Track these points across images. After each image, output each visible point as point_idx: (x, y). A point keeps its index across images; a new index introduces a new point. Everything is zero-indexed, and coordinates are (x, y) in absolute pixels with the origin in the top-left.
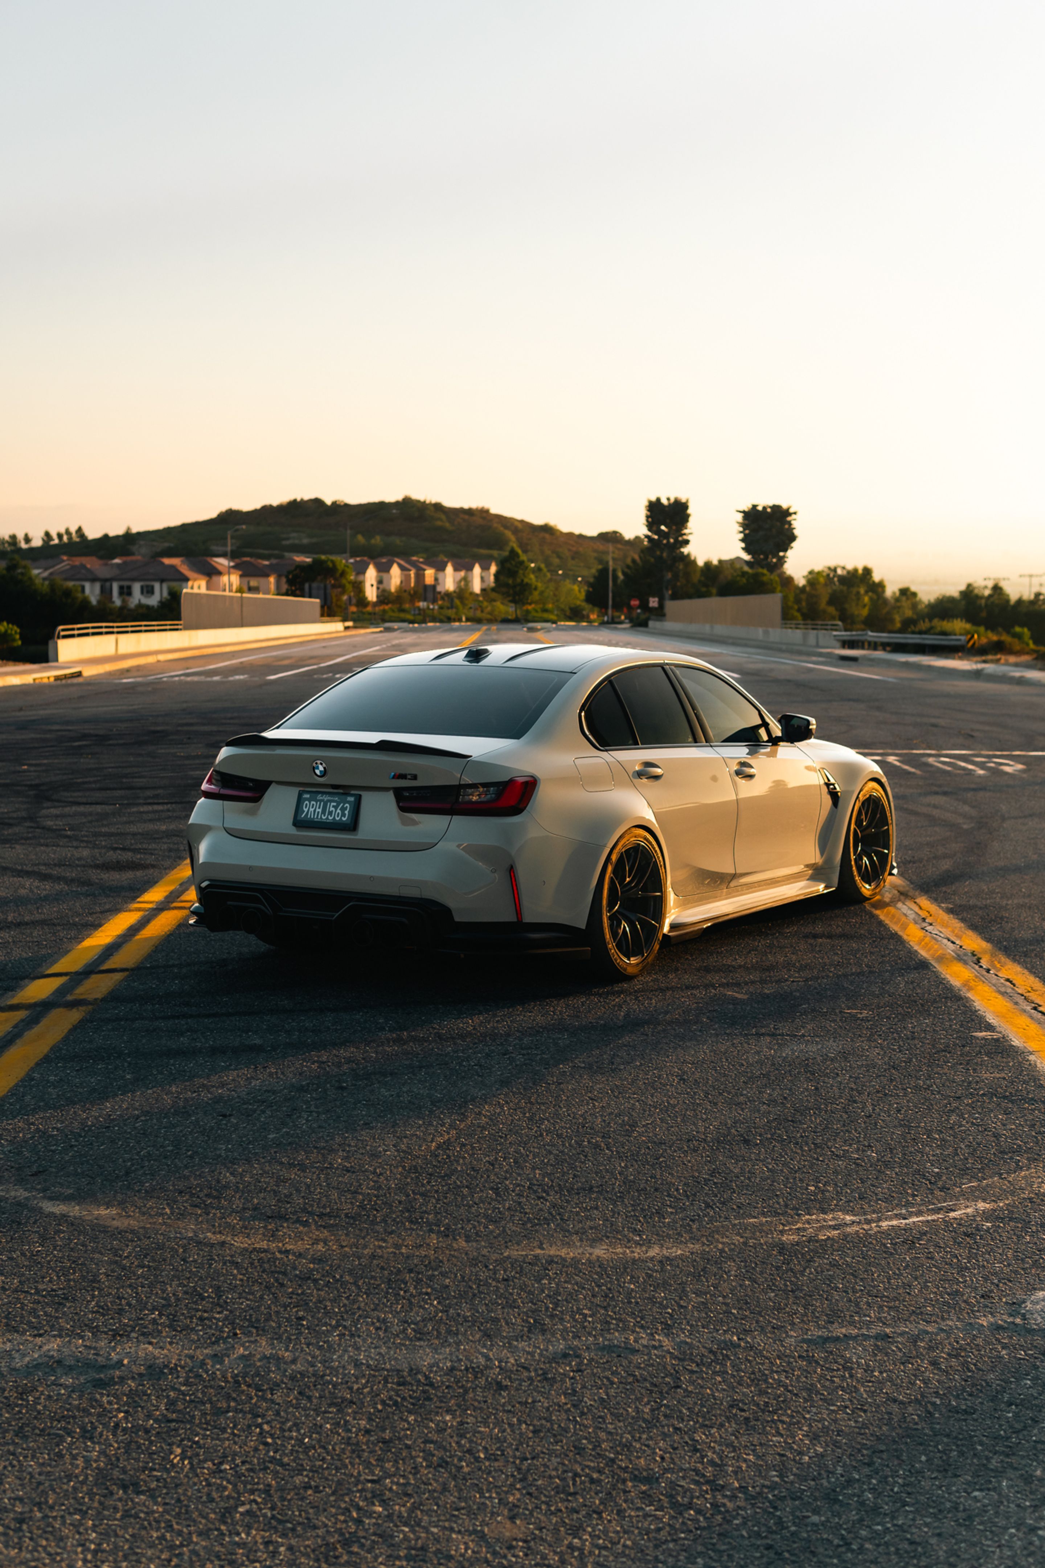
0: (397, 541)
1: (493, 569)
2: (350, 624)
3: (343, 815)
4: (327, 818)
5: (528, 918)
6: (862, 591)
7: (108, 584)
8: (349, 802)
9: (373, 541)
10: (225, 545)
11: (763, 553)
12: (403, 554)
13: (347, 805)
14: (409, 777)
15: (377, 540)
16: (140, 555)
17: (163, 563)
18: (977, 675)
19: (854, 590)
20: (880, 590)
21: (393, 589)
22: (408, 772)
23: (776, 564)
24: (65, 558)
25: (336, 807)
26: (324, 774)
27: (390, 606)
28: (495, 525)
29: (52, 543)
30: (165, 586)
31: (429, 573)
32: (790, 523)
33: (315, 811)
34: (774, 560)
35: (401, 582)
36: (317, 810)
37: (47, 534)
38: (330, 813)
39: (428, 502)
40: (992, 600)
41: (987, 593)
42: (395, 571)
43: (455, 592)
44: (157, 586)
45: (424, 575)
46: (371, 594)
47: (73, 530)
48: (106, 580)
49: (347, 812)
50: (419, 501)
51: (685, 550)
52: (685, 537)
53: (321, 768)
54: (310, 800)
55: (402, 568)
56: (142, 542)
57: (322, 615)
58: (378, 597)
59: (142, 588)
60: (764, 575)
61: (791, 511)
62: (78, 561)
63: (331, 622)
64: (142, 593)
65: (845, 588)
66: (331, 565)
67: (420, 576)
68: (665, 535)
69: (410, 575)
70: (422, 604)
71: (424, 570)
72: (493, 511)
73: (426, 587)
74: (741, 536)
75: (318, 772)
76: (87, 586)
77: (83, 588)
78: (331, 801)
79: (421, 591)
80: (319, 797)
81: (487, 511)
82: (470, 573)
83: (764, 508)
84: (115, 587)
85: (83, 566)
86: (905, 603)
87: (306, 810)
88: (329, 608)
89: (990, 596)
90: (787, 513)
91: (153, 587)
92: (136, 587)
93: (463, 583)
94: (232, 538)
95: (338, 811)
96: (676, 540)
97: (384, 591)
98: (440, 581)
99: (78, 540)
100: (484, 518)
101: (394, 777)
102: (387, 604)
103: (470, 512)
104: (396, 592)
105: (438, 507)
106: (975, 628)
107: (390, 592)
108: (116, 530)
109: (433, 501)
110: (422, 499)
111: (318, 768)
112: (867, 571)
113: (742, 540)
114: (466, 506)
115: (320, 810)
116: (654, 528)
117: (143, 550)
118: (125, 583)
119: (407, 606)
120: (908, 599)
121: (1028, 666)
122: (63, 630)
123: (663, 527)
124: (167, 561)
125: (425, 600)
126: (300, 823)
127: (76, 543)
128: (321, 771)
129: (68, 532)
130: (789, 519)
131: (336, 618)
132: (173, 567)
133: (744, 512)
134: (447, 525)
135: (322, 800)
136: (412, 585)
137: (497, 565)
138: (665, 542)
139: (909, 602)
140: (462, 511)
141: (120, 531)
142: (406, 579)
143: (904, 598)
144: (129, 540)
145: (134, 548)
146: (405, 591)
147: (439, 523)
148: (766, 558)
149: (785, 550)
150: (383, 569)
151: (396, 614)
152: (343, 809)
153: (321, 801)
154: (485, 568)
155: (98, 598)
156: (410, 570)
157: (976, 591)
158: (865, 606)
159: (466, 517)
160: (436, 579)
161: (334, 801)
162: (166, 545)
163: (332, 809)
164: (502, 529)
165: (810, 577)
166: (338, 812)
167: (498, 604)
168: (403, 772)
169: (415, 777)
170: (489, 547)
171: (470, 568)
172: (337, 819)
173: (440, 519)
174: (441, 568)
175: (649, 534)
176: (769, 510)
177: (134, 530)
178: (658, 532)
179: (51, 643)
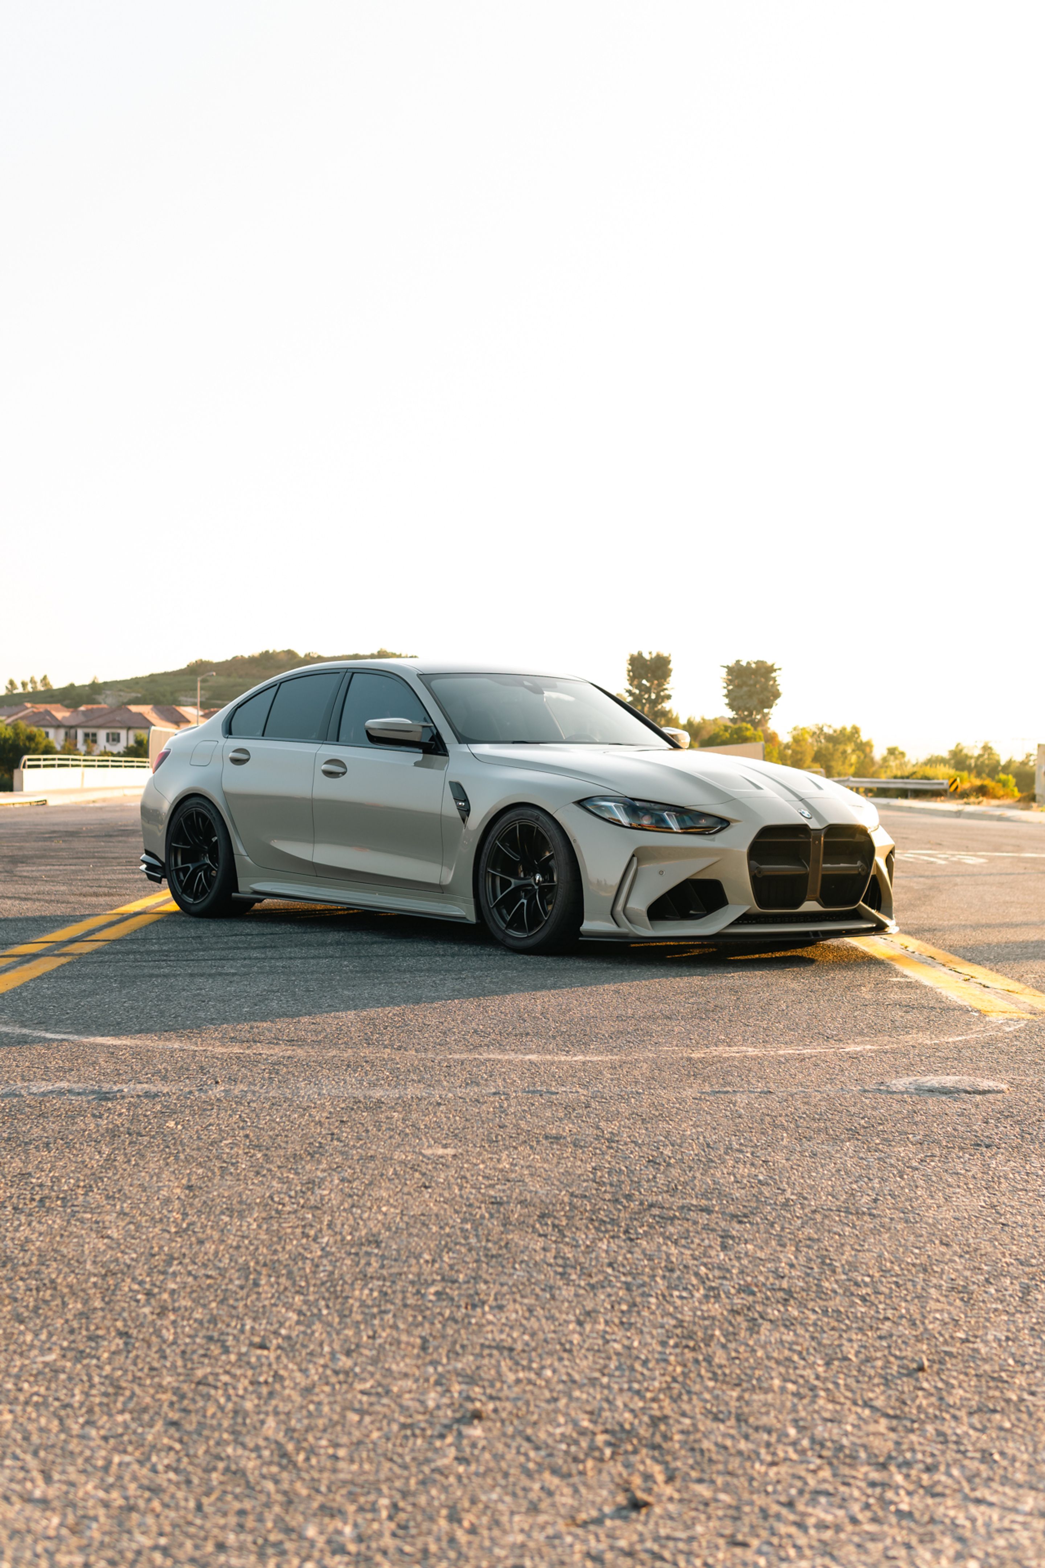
6: (849, 750)
7: (72, 731)
10: (195, 697)
11: (747, 709)
16: (106, 703)
17: (130, 711)
18: (958, 814)
19: (841, 748)
20: (868, 750)
23: (760, 721)
24: (29, 705)
29: (15, 692)
30: (132, 733)
32: (774, 680)
34: (759, 717)
37: (11, 683)
40: (981, 759)
41: (976, 752)
44: (123, 733)
47: (38, 679)
48: (71, 727)
51: (667, 705)
52: (667, 692)
56: (108, 692)
59: (108, 735)
60: (747, 729)
61: (775, 667)
62: (41, 708)
64: (108, 740)
65: (830, 745)
68: (648, 690)
74: (725, 692)
76: (51, 732)
77: (47, 734)
83: (748, 663)
84: (80, 733)
85: (48, 713)
86: (893, 763)
89: (980, 756)
90: (771, 669)
91: (119, 734)
92: (102, 735)
94: (202, 689)
96: (658, 695)
99: (42, 689)
106: (958, 773)
108: (82, 680)
112: (856, 731)
113: (727, 696)
116: (635, 682)
117: (110, 700)
118: (91, 731)
120: (896, 758)
121: (1010, 807)
122: (29, 760)
123: (644, 682)
124: (134, 709)
127: (41, 692)
129: (33, 681)
130: (773, 675)
132: (140, 714)
133: (728, 667)
138: (646, 696)
139: (898, 762)
141: (87, 681)
143: (892, 758)
144: (95, 690)
145: (100, 698)
148: (751, 714)
149: (770, 707)
155: (62, 743)
157: (965, 751)
158: (851, 765)
162: (134, 695)
165: (795, 733)
175: (631, 688)
176: (753, 666)
177: (101, 680)
178: (640, 686)
179: (16, 772)
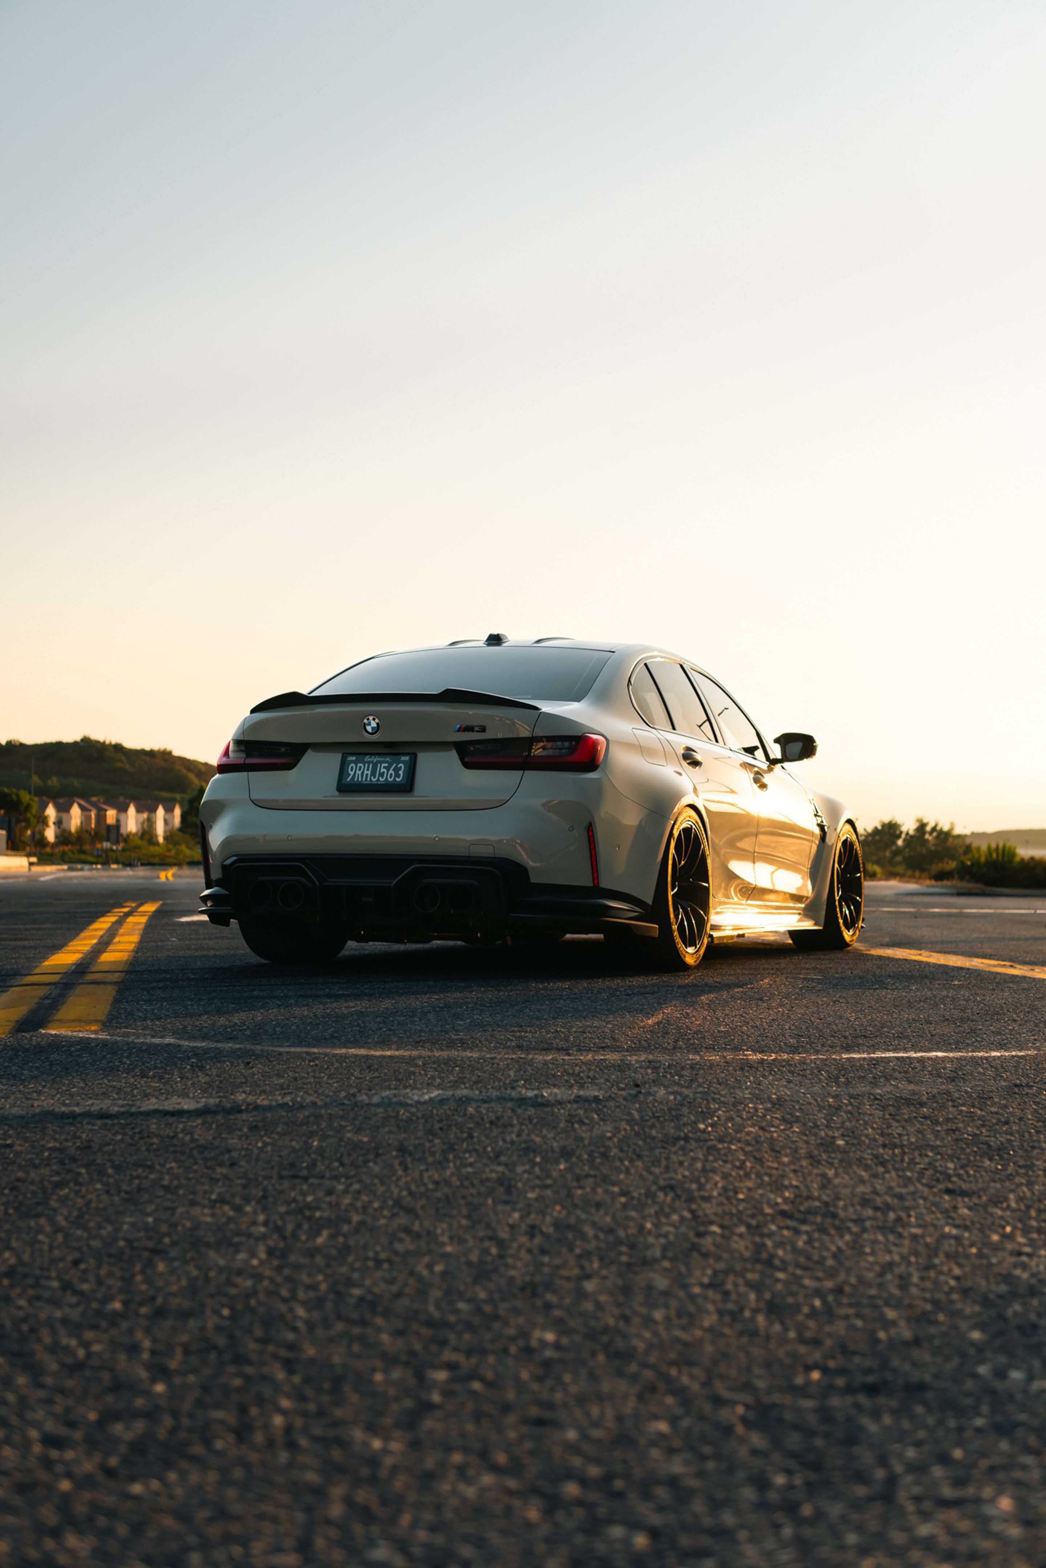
0: (76, 782)
1: (177, 812)
2: (34, 859)
3: (398, 775)
4: (378, 780)
5: (605, 884)
8: (403, 762)
9: (49, 782)
12: (84, 794)
13: (401, 765)
14: (477, 729)
15: (54, 782)
21: (73, 829)
22: (475, 724)
25: (388, 769)
26: (376, 730)
27: (70, 847)
28: (178, 767)
31: (111, 814)
33: (362, 774)
35: (82, 823)
36: (366, 772)
38: (381, 775)
39: (107, 742)
42: (76, 811)
43: (136, 834)
45: (105, 816)
46: (50, 834)
49: (401, 772)
50: (98, 742)
53: (374, 724)
54: (356, 763)
55: (82, 808)
57: (7, 848)
58: (57, 837)
63: (16, 855)
66: (14, 797)
67: (101, 817)
69: (91, 816)
70: (106, 845)
71: (106, 811)
72: (176, 753)
73: (109, 827)
75: (369, 729)
78: (382, 762)
79: (104, 832)
80: (367, 759)
81: (170, 753)
82: (153, 815)
87: (352, 773)
88: (13, 843)
93: (145, 826)
95: (391, 771)
97: (64, 831)
98: (122, 823)
100: (166, 760)
101: (459, 730)
102: (67, 845)
103: (151, 754)
104: (77, 832)
105: (118, 748)
107: (70, 832)
109: (113, 742)
110: (101, 740)
111: (369, 724)
114: (147, 748)
115: (369, 772)
119: (87, 847)
125: (108, 840)
126: (345, 788)
128: (373, 728)
131: (21, 853)
134: (127, 766)
135: (372, 762)
136: (93, 826)
137: (181, 807)
140: (143, 752)
142: (86, 819)
146: (87, 831)
147: (119, 765)
150: (63, 809)
151: (77, 856)
152: (397, 770)
153: (369, 762)
154: (169, 810)
156: (90, 811)
159: (148, 759)
160: (118, 821)
161: (385, 762)
163: (382, 770)
164: (185, 771)
166: (391, 773)
167: (183, 847)
168: (470, 724)
169: (483, 729)
170: (171, 790)
171: (154, 810)
172: (390, 780)
173: (121, 761)
174: (123, 809)
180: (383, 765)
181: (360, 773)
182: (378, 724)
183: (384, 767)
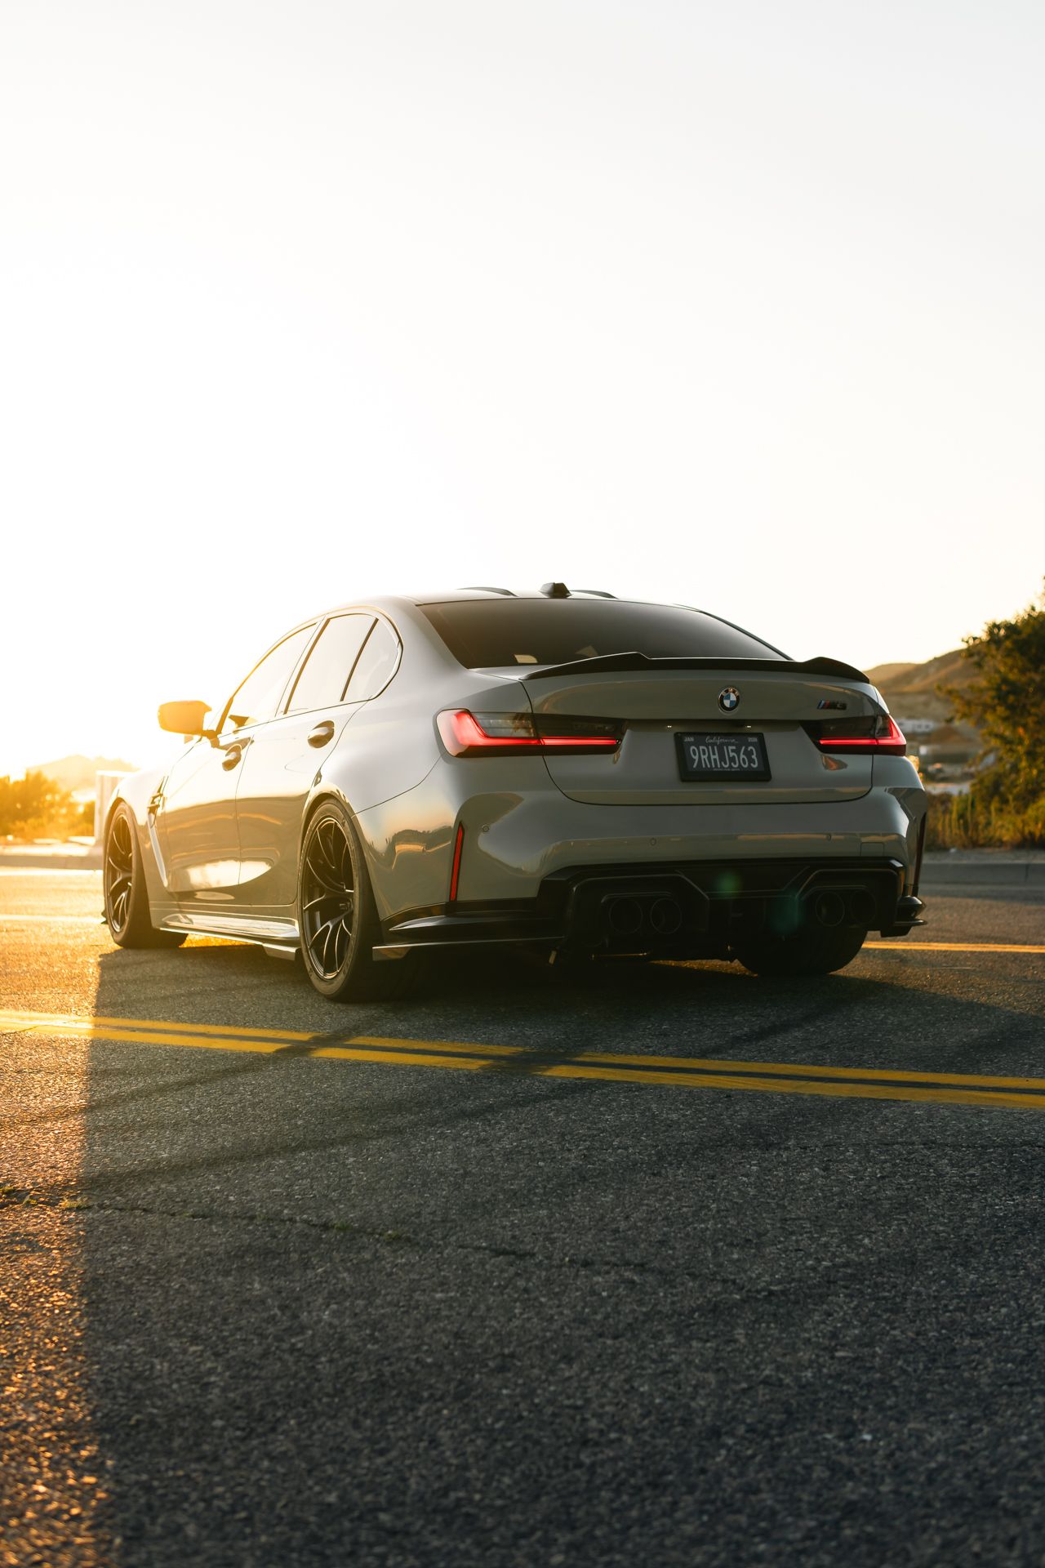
3: (751, 761)
4: (731, 766)
8: (752, 744)
13: (750, 748)
14: (838, 706)
25: (737, 751)
26: (735, 705)
33: (709, 758)
36: (712, 757)
38: (732, 760)
49: (754, 757)
53: (733, 697)
54: (696, 744)
75: (727, 703)
78: (728, 744)
80: (708, 739)
87: (696, 758)
95: (742, 756)
101: (824, 707)
111: (728, 698)
115: (717, 757)
126: (689, 774)
128: (730, 703)
135: (716, 744)
152: (748, 754)
153: (713, 745)
161: (733, 744)
163: (732, 754)
166: (740, 758)
169: (844, 707)
172: (746, 766)
180: (730, 748)
181: (706, 757)
182: (738, 697)
183: (733, 751)
